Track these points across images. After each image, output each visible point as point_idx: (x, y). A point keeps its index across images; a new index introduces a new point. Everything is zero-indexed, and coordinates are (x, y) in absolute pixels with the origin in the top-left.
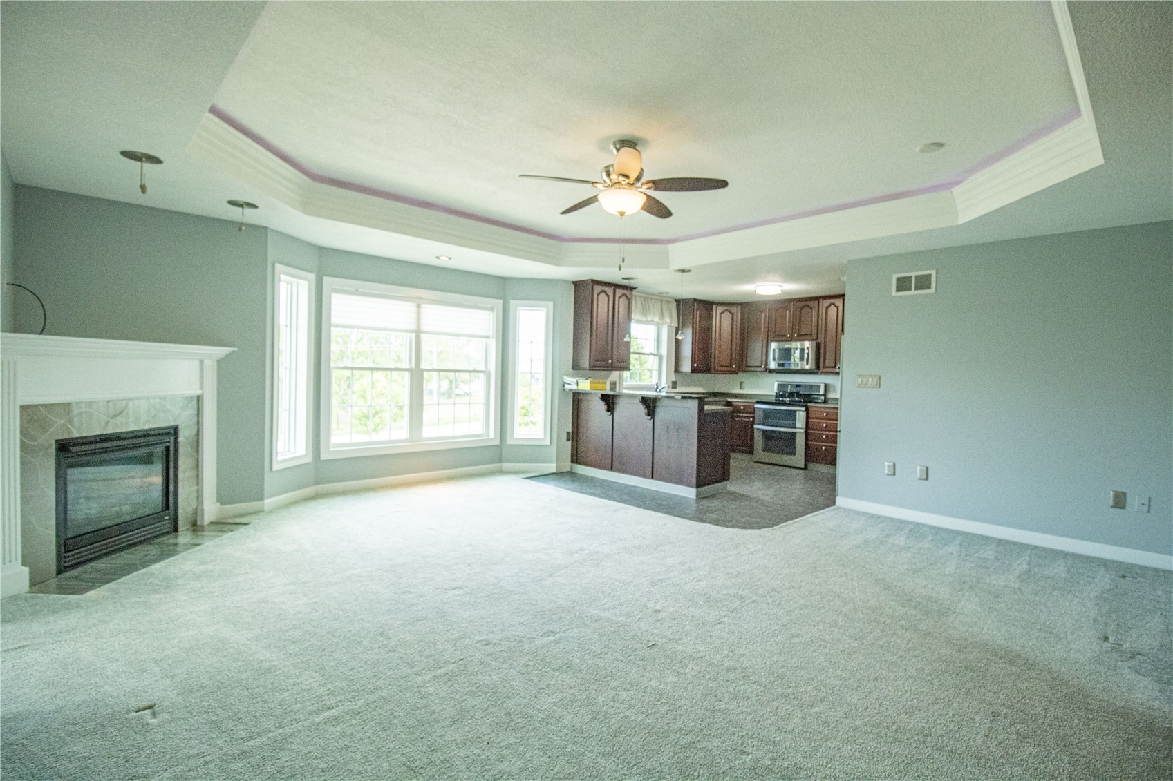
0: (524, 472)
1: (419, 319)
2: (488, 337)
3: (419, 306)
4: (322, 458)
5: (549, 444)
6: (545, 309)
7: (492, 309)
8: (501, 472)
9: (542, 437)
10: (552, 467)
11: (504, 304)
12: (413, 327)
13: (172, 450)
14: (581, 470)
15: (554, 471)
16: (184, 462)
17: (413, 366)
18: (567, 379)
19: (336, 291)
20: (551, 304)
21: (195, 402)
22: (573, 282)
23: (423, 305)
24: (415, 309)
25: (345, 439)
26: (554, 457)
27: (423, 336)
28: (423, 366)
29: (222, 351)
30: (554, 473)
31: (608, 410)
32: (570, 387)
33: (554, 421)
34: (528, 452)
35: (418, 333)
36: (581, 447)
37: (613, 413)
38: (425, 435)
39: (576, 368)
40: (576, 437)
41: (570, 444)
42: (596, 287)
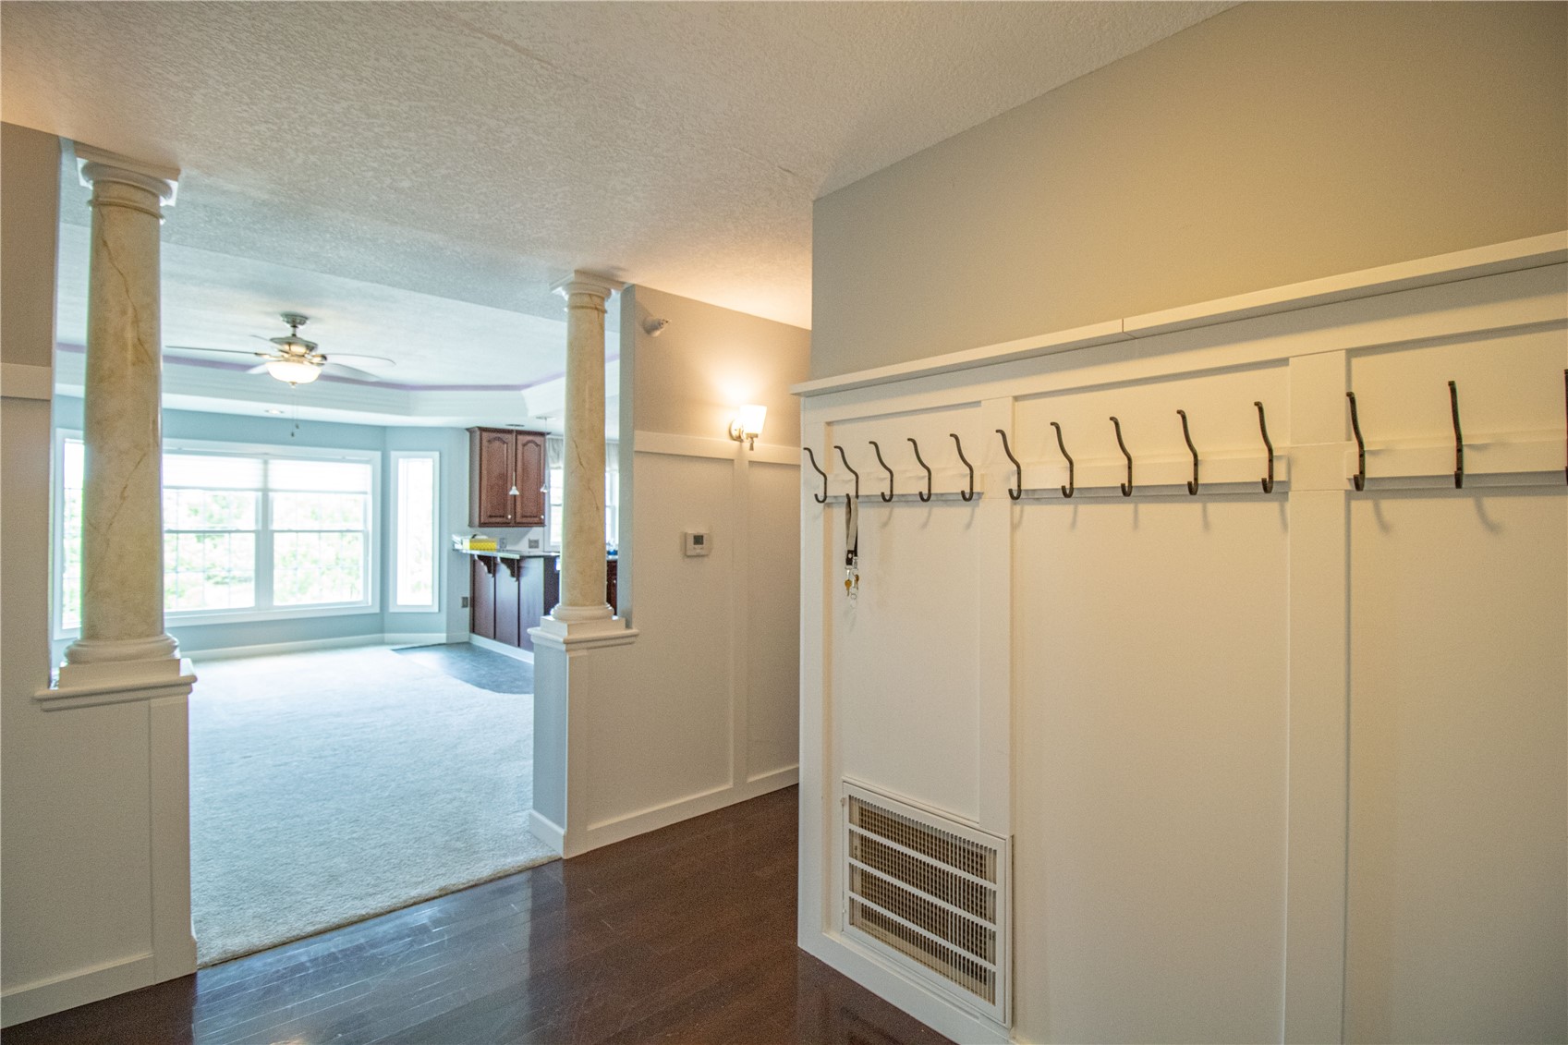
0: (393, 644)
1: (266, 476)
2: (365, 493)
3: (266, 463)
5: (437, 611)
6: (431, 459)
7: (367, 462)
8: (382, 643)
9: (430, 604)
10: (442, 638)
11: (382, 456)
12: (259, 485)
14: (481, 642)
15: (444, 641)
17: (260, 528)
18: (456, 538)
20: (436, 454)
22: (468, 429)
23: (271, 461)
24: (261, 466)
26: (444, 626)
27: (271, 494)
28: (275, 526)
30: (444, 644)
31: (489, 572)
32: (457, 547)
33: (444, 584)
34: (415, 620)
35: (265, 491)
36: (477, 614)
37: (494, 576)
38: (277, 603)
39: (471, 525)
40: (473, 602)
41: (467, 610)
42: (485, 434)
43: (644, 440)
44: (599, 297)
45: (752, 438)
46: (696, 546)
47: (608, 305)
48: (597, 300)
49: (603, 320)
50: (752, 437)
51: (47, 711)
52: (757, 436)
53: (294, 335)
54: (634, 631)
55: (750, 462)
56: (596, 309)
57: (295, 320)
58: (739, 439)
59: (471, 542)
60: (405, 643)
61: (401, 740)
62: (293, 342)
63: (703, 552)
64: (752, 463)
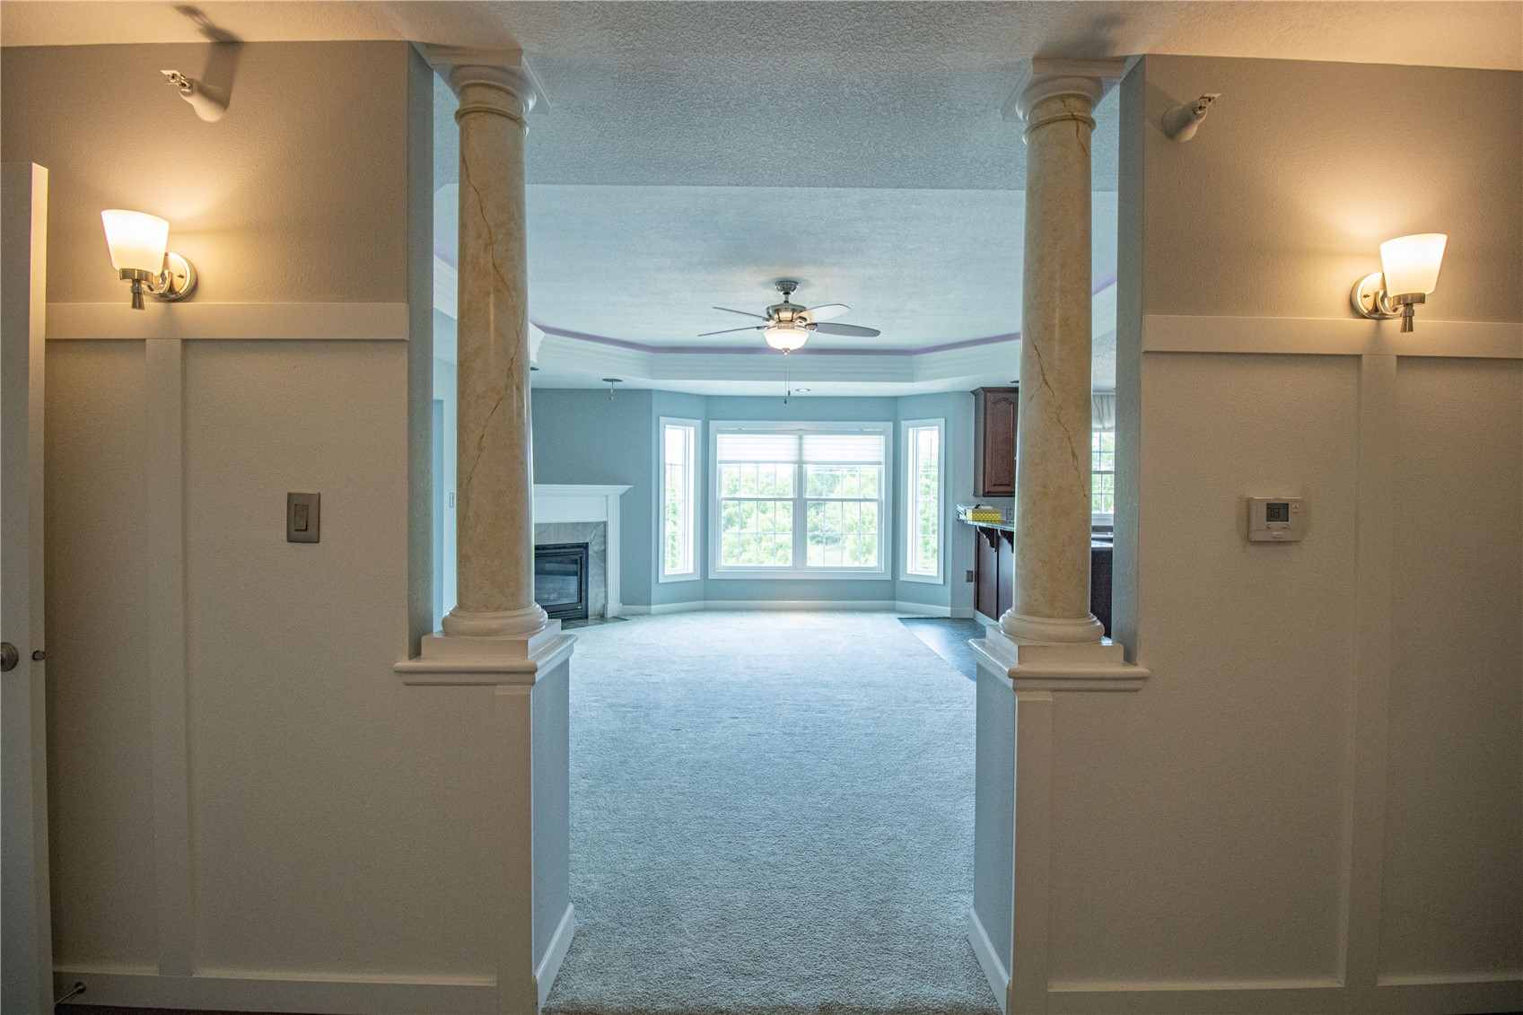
1: (801, 450)
2: (880, 463)
3: (801, 438)
4: (710, 577)
5: (941, 583)
6: (937, 427)
7: (880, 433)
8: (892, 610)
9: (936, 575)
10: (946, 611)
11: (894, 426)
12: (795, 458)
13: (584, 559)
15: (948, 614)
16: (593, 570)
17: (797, 496)
18: (961, 509)
19: (721, 432)
20: (942, 422)
21: (602, 525)
22: (972, 392)
23: (805, 436)
24: (797, 441)
25: (732, 562)
26: (949, 599)
27: (805, 466)
28: (807, 496)
29: (623, 488)
30: (948, 618)
31: (992, 546)
32: (962, 517)
33: (948, 555)
34: (921, 591)
35: (800, 463)
36: (981, 588)
37: (997, 550)
38: (810, 564)
39: (975, 495)
40: (977, 576)
41: (972, 585)
42: (989, 394)
43: (1161, 330)
44: (1078, 97)
45: (1408, 305)
46: (1271, 524)
47: (1097, 114)
48: (1076, 105)
49: (1088, 138)
50: (1409, 303)
51: (408, 684)
52: (1421, 299)
53: (786, 302)
54: (1139, 669)
55: (1398, 357)
56: (1074, 118)
57: (787, 286)
58: (1376, 313)
59: (973, 512)
60: (913, 613)
61: (869, 731)
62: (786, 311)
63: (1288, 536)
64: (1403, 360)
